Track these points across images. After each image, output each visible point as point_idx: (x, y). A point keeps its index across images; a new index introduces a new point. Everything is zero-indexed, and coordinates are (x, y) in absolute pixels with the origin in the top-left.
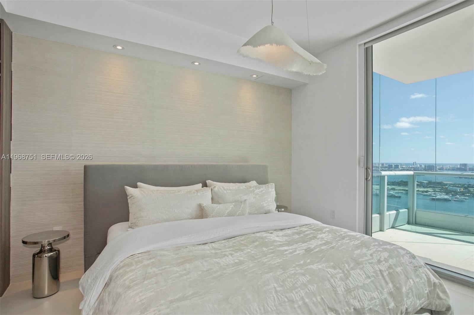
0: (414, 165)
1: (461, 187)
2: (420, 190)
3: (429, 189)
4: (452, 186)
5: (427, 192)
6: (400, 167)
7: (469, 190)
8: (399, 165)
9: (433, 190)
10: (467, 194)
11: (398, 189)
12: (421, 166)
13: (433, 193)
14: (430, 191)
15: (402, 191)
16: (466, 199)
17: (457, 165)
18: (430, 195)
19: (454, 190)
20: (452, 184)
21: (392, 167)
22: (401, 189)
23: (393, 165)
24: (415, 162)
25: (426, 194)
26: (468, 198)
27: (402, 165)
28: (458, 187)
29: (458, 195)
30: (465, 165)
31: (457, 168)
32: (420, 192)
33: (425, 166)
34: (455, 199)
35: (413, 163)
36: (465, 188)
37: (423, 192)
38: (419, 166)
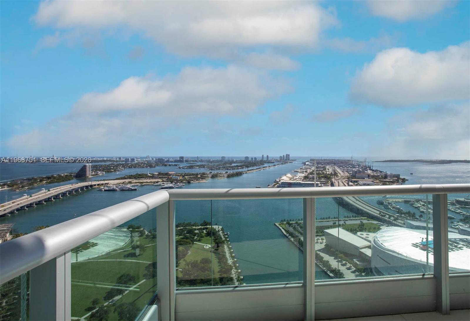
0: (147, 158)
1: (180, 176)
2: (152, 181)
3: (160, 180)
4: (175, 176)
5: (157, 182)
6: (136, 161)
7: (185, 178)
8: (134, 159)
9: (162, 181)
10: (184, 181)
11: (134, 182)
12: (153, 159)
13: (162, 183)
14: (159, 182)
15: (137, 184)
16: (183, 185)
17: (177, 157)
18: (160, 185)
19: (176, 179)
20: (174, 174)
21: (128, 161)
22: (137, 181)
23: (130, 159)
24: (148, 156)
25: (157, 184)
26: (184, 184)
27: (137, 159)
28: (178, 176)
29: (179, 182)
30: (182, 158)
31: (178, 160)
32: (153, 183)
33: (156, 159)
34: (177, 186)
35: (146, 156)
36: (183, 176)
37: (154, 182)
38: (151, 159)
